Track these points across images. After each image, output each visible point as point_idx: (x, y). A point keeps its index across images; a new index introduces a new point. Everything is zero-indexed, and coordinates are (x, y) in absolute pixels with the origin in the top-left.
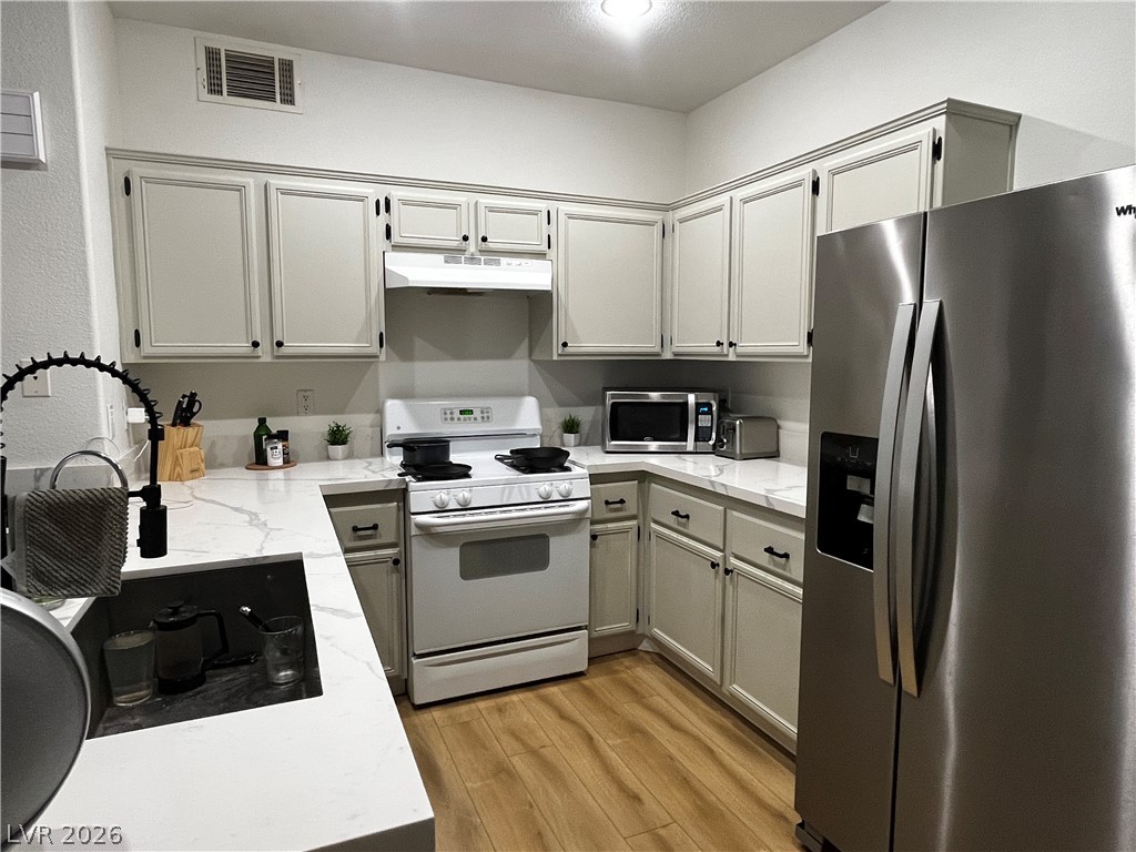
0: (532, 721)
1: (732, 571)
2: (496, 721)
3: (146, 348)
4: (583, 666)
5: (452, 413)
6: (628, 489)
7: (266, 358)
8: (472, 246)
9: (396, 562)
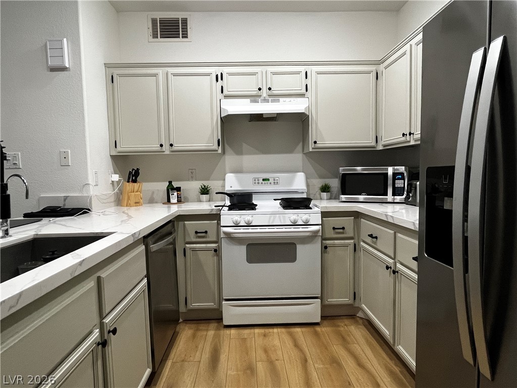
0: (278, 344)
1: (397, 272)
2: (260, 341)
3: (119, 149)
4: (318, 320)
5: (258, 180)
6: (348, 222)
7: (167, 152)
8: (265, 93)
9: (215, 251)
